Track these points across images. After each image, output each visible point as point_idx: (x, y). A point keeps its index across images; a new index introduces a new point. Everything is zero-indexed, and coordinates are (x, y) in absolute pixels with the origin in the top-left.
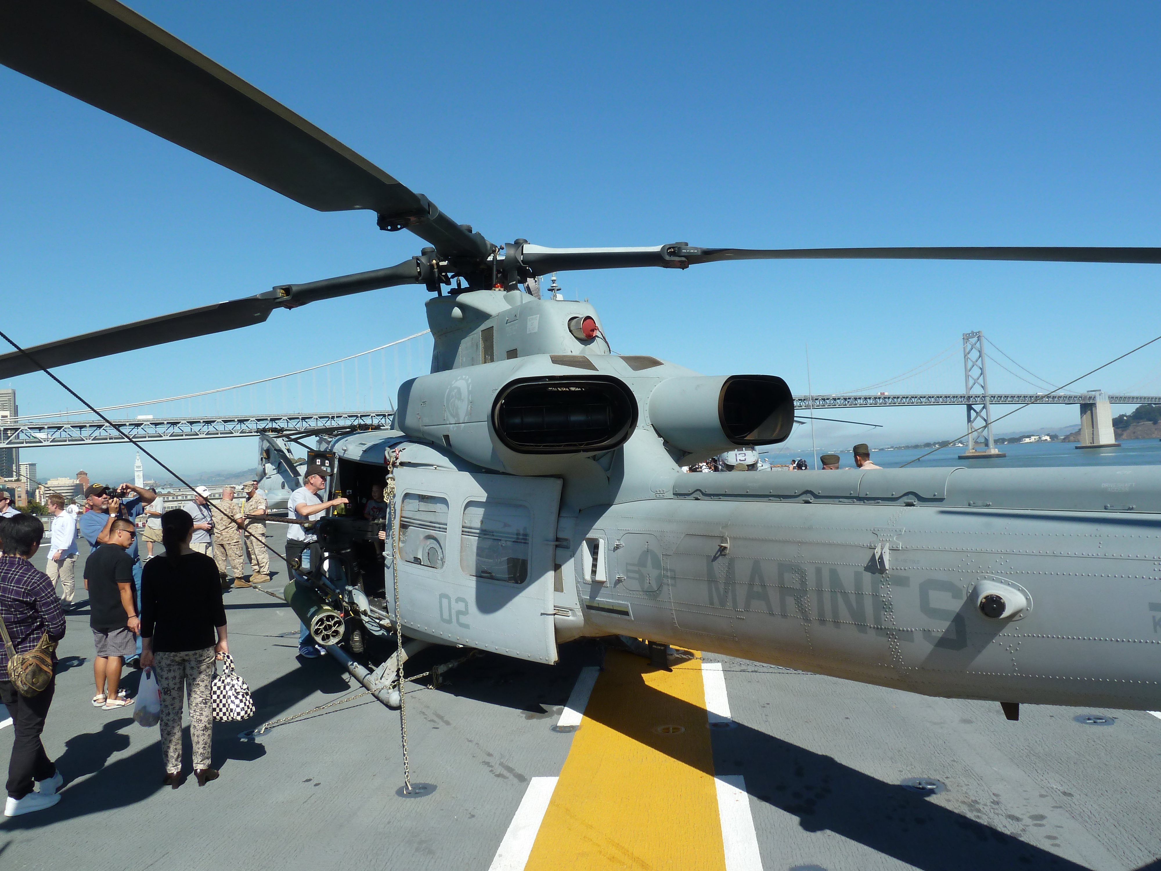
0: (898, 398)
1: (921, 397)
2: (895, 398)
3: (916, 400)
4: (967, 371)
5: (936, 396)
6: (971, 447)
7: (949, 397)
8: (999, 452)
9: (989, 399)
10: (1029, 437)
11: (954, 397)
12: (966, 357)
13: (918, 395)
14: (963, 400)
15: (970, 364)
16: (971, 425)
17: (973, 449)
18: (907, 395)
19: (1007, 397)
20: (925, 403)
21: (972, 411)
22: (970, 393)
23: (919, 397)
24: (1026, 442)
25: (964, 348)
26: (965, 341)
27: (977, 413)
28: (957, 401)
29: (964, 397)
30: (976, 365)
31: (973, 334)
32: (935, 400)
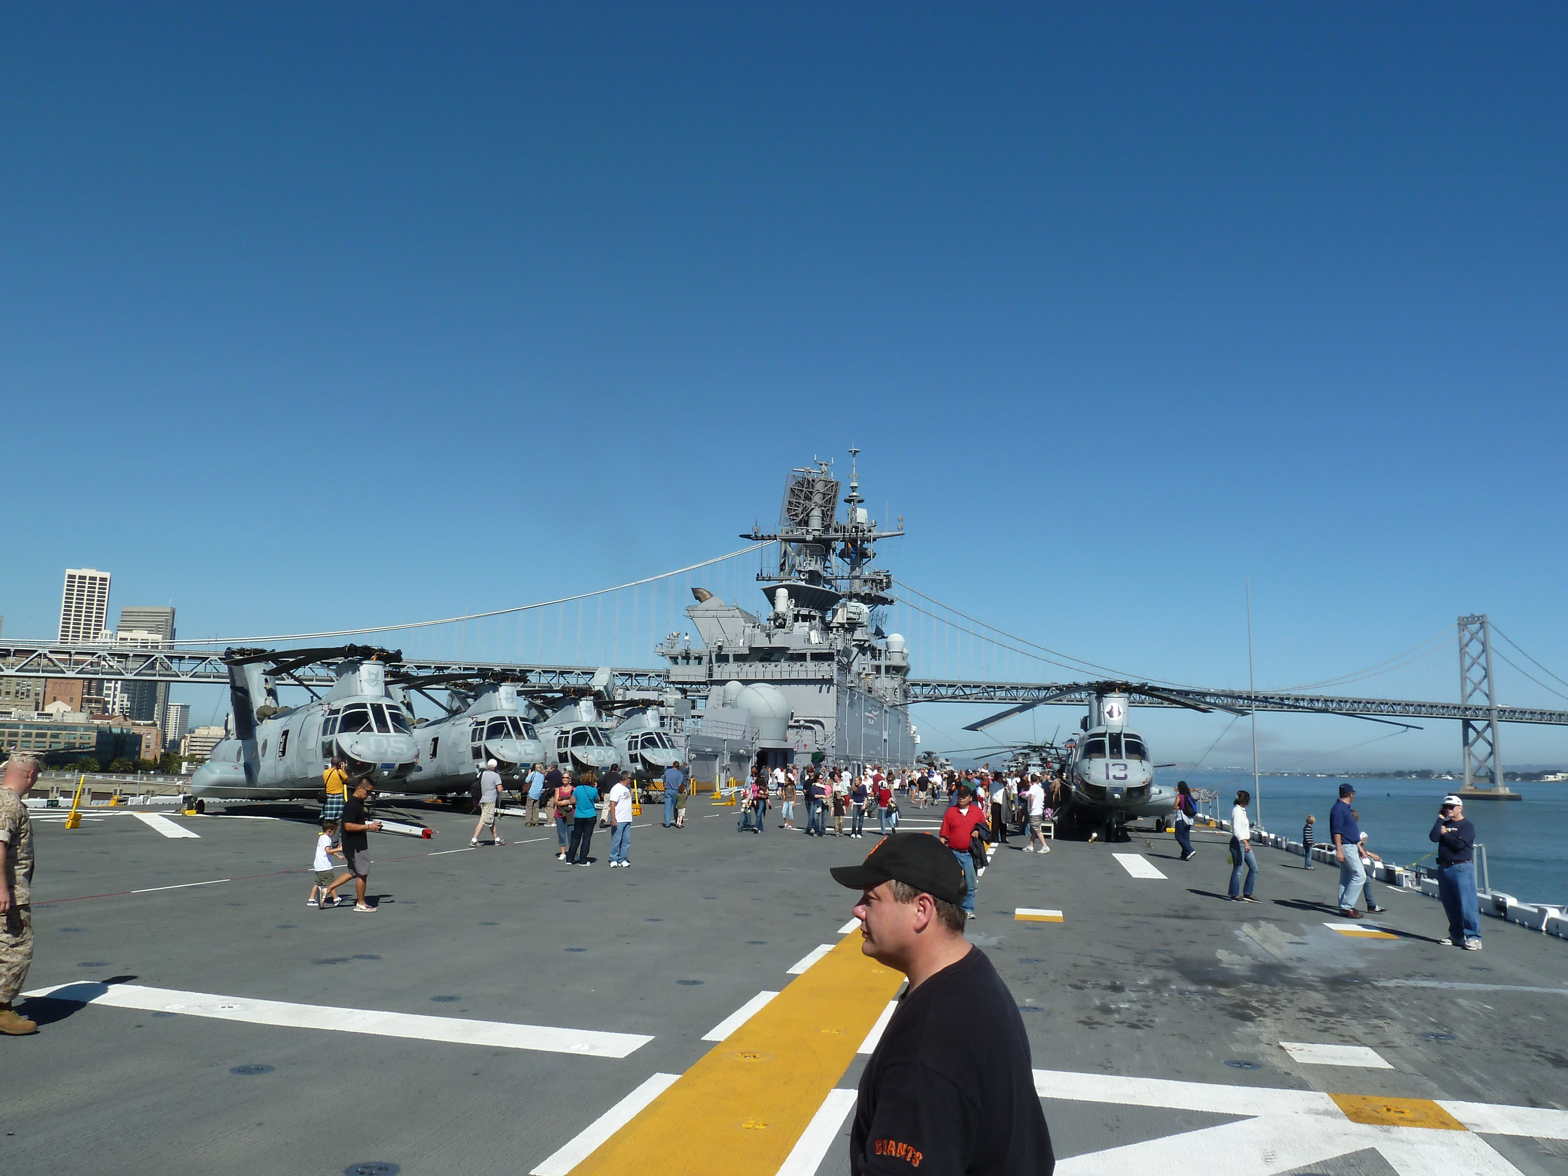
0: (1360, 702)
1: (1395, 704)
2: (1355, 702)
3: (1386, 708)
4: (1464, 672)
5: (1416, 704)
6: (1467, 782)
7: (1436, 707)
8: (1511, 792)
9: (1497, 714)
10: (1554, 773)
11: (1443, 707)
12: (1463, 651)
13: (1389, 700)
14: (1458, 712)
15: (1468, 661)
16: (1469, 749)
17: (1472, 785)
18: (1373, 699)
19: (1523, 712)
20: (1400, 713)
21: (1470, 730)
22: (1468, 703)
23: (1391, 703)
24: (1549, 780)
25: (1460, 637)
26: (1462, 627)
27: (1478, 732)
28: (1448, 713)
29: (1459, 708)
30: (1478, 663)
31: (1472, 619)
32: (1415, 709)
